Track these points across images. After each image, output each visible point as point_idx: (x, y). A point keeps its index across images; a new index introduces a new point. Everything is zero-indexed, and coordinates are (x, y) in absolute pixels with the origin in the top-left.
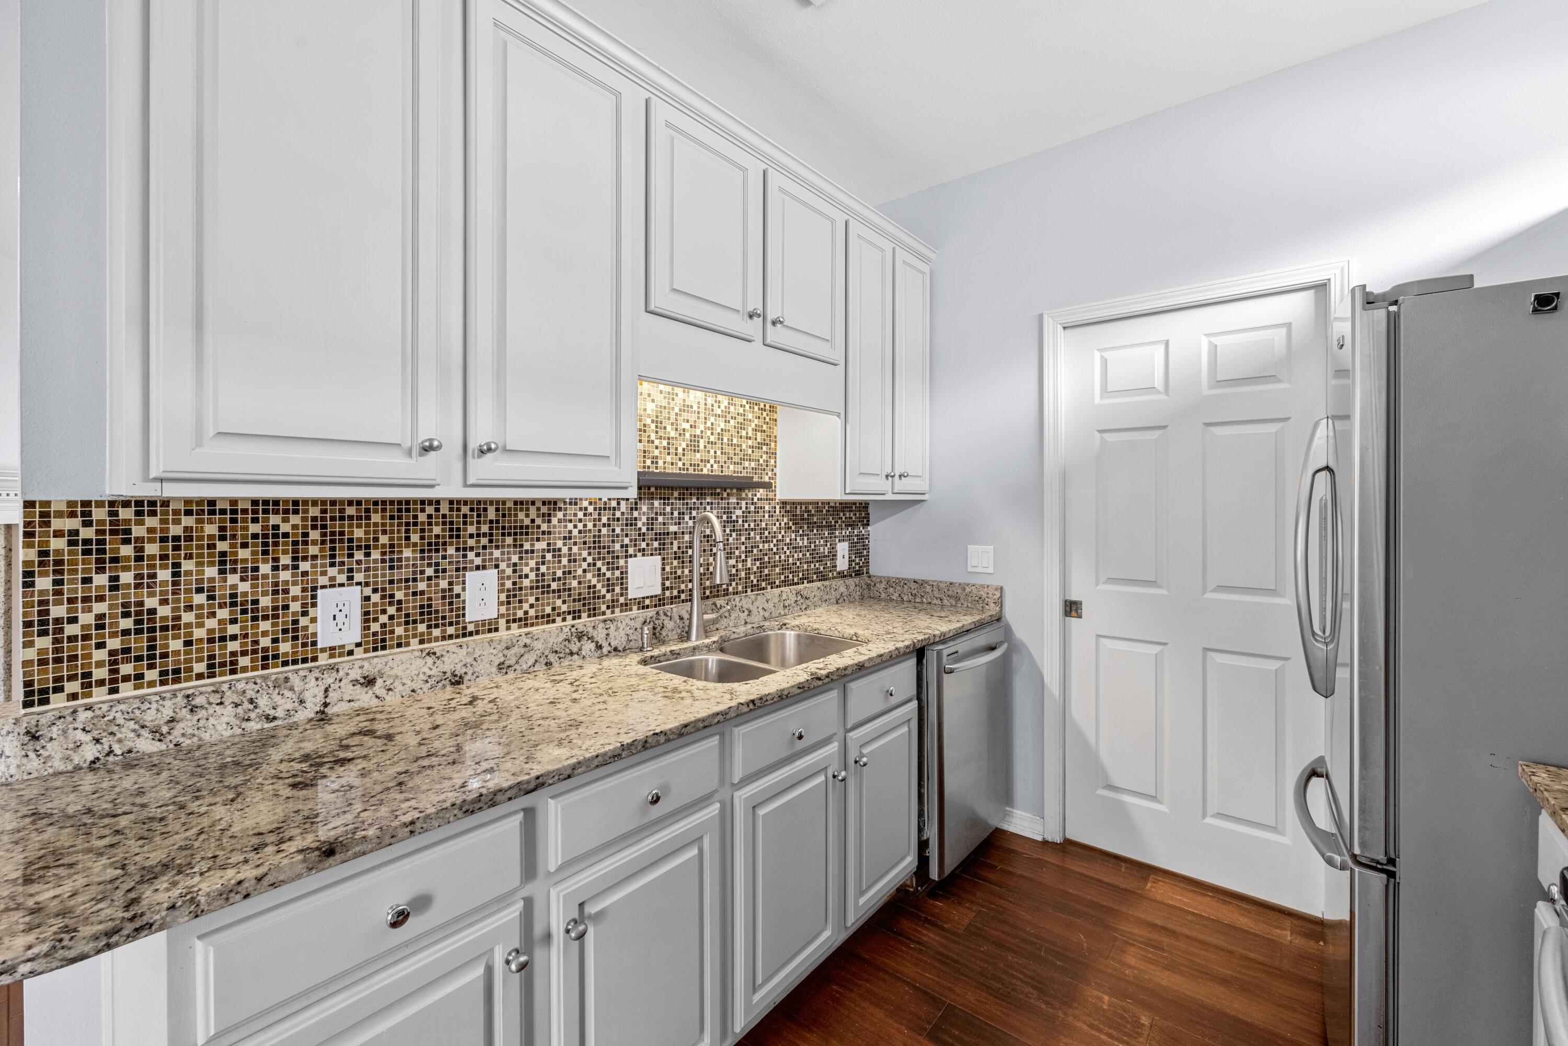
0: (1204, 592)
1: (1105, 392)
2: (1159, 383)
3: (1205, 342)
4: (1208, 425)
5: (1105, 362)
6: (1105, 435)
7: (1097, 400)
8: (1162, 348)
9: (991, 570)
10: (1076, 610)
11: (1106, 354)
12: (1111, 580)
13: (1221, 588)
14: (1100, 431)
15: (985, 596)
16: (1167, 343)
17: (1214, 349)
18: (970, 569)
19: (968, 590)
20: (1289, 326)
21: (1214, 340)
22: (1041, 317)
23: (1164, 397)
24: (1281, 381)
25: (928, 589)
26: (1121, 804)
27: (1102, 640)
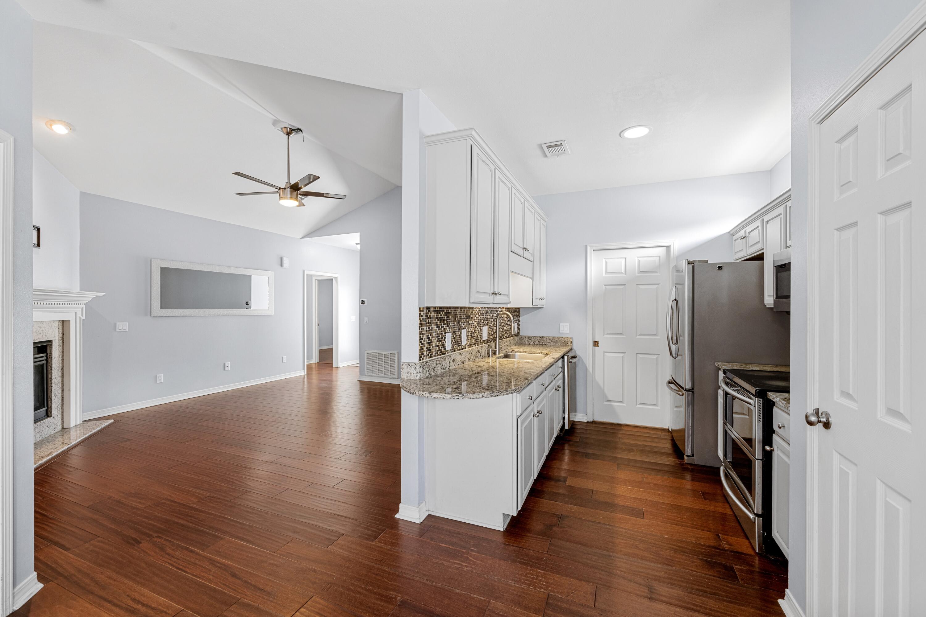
0: (636, 336)
1: (606, 272)
2: (623, 271)
3: (637, 259)
4: (637, 285)
5: (606, 263)
6: (607, 287)
7: (604, 275)
8: (624, 260)
9: (568, 332)
10: (597, 344)
11: (607, 260)
12: (608, 334)
13: (641, 335)
14: (605, 285)
15: (566, 341)
16: (626, 259)
17: (639, 261)
18: (560, 332)
19: (560, 339)
20: (660, 257)
21: (640, 259)
22: (586, 246)
23: (624, 275)
24: (657, 273)
25: (545, 339)
26: (611, 405)
27: (605, 353)
